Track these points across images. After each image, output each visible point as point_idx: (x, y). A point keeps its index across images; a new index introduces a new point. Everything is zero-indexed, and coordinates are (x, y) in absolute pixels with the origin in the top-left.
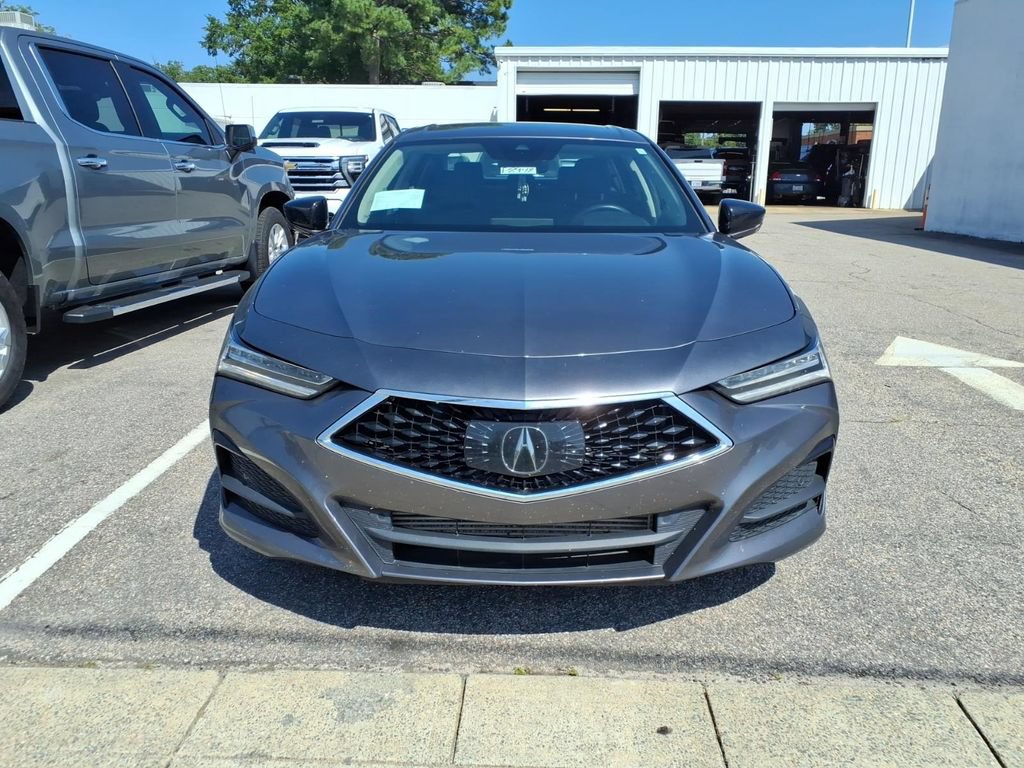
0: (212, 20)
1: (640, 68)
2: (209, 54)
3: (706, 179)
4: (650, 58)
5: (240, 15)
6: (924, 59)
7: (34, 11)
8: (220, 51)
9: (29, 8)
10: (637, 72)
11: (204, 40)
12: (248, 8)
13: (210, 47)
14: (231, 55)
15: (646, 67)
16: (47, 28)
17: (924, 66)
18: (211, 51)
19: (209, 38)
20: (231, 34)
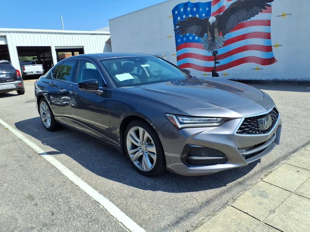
1: (6, 35)
3: (38, 71)
4: (9, 32)
6: (93, 34)
10: (5, 37)
15: (8, 35)
17: (93, 36)
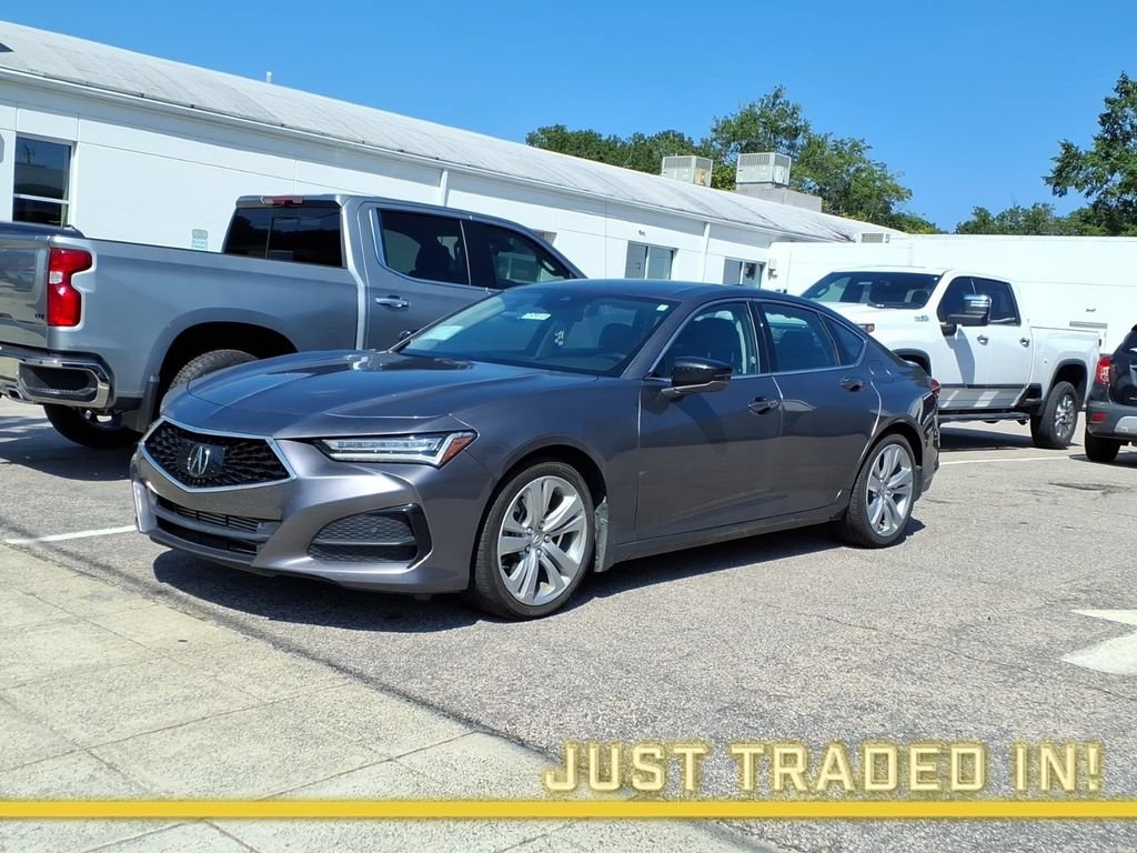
0: (1067, 147)
2: (1055, 193)
5: (1115, 138)
7: (867, 144)
8: (1071, 189)
9: (862, 141)
11: (1051, 175)
12: (1128, 128)
13: (1057, 184)
14: (1088, 194)
16: (877, 165)
18: (1058, 189)
19: (1059, 172)
20: (1093, 165)
